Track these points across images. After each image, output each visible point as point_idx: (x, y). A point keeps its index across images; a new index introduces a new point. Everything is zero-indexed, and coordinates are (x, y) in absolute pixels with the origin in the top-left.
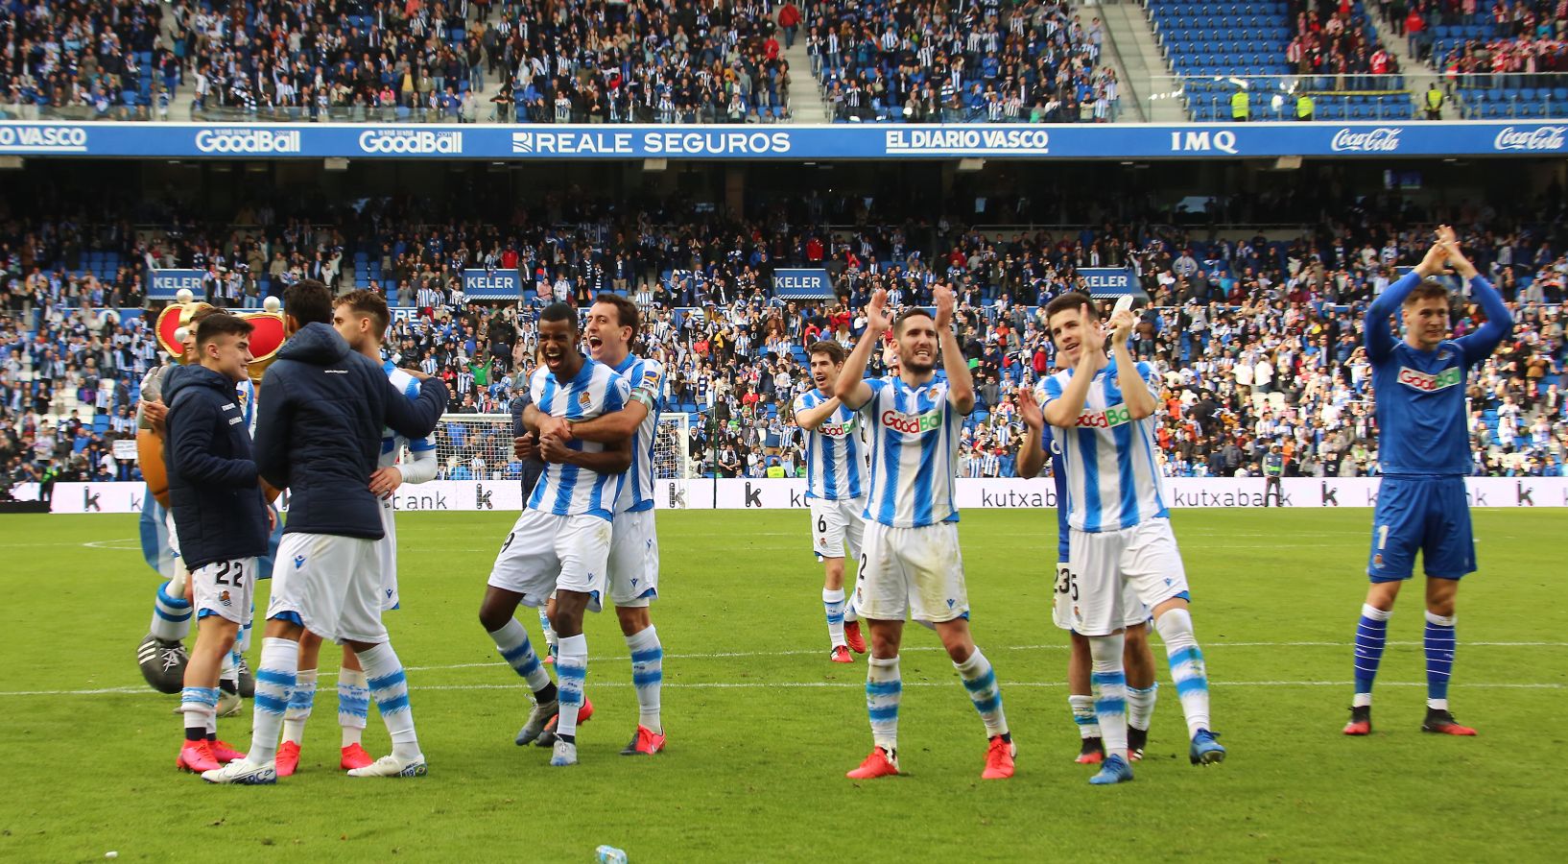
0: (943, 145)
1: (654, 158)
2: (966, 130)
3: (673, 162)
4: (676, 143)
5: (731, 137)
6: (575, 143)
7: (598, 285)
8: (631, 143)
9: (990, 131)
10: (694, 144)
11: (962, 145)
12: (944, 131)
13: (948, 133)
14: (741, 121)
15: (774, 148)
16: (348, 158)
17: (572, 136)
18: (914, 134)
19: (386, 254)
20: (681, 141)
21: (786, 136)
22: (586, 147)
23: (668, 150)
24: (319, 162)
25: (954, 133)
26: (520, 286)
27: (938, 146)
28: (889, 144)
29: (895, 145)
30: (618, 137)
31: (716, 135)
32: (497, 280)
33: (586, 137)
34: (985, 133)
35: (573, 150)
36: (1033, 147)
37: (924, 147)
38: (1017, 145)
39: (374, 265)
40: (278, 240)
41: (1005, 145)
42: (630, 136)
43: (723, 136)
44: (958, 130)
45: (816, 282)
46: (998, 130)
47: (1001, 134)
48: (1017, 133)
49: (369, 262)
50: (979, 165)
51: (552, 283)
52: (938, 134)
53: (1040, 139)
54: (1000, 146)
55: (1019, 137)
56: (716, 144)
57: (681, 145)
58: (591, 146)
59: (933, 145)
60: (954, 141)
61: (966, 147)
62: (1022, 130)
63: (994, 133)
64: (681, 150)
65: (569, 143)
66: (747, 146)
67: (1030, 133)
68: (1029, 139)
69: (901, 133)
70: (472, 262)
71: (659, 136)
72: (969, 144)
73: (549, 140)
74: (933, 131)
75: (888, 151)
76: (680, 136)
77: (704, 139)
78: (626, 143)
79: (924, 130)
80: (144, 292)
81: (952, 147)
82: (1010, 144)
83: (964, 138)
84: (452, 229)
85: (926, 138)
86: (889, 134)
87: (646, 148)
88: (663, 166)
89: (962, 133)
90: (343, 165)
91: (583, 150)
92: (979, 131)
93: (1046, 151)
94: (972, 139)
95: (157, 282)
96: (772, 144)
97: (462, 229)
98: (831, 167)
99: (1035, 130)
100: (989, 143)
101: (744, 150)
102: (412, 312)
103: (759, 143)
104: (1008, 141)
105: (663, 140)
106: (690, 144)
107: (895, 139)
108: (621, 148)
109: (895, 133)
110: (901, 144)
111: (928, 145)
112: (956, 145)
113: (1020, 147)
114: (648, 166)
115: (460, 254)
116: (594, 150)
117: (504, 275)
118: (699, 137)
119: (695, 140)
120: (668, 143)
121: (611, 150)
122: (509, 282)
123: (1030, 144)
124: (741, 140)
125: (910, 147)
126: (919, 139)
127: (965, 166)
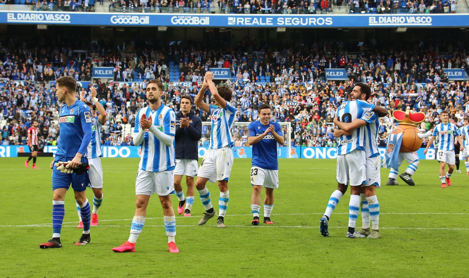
0: (391, 22)
1: (281, 27)
2: (400, 16)
3: (288, 29)
4: (289, 21)
5: (310, 19)
6: (251, 21)
7: (260, 74)
8: (273, 21)
9: (409, 17)
10: (296, 22)
11: (398, 22)
12: (391, 17)
13: (393, 18)
14: (315, 12)
15: (326, 23)
16: (167, 26)
17: (250, 19)
18: (380, 18)
19: (181, 62)
20: (291, 21)
21: (331, 19)
22: (256, 23)
23: (286, 24)
24: (155, 28)
25: (395, 18)
26: (230, 74)
27: (389, 23)
28: (370, 22)
29: (372, 22)
30: (267, 19)
31: (304, 18)
32: (222, 72)
33: (255, 19)
34: (407, 18)
35: (250, 24)
36: (426, 23)
37: (383, 23)
38: (419, 22)
39: (176, 66)
40: (141, 57)
41: (415, 22)
42: (272, 19)
43: (307, 19)
44: (397, 16)
45: (342, 74)
46: (412, 16)
47: (413, 18)
48: (420, 18)
49: (174, 65)
50: (404, 30)
51: (242, 73)
52: (389, 18)
53: (429, 20)
54: (413, 23)
55: (420, 19)
56: (304, 22)
57: (291, 22)
58: (257, 22)
59: (387, 22)
60: (395, 21)
61: (400, 23)
62: (421, 16)
63: (410, 18)
64: (291, 24)
65: (249, 21)
66: (316, 23)
67: (424, 18)
68: (424, 20)
69: (375, 18)
70: (213, 65)
71: (283, 19)
72: (401, 22)
73: (241, 20)
74: (387, 17)
75: (370, 25)
76: (290, 19)
77: (300, 20)
78: (270, 21)
79: (383, 17)
80: (91, 75)
81: (394, 23)
82: (417, 22)
83: (399, 19)
84: (206, 53)
85: (384, 19)
86: (370, 18)
87: (278, 23)
88: (284, 30)
89: (398, 17)
90: (165, 29)
91: (254, 24)
92: (405, 17)
93: (431, 24)
94: (402, 20)
95: (96, 72)
96: (325, 22)
97: (209, 53)
98: (347, 31)
99: (426, 16)
100: (408, 21)
101: (315, 24)
102: (190, 84)
103: (320, 21)
104: (416, 20)
105: (284, 20)
106: (294, 21)
107: (372, 20)
108: (269, 23)
109: (372, 18)
110: (375, 22)
111: (385, 22)
112: (396, 22)
113: (421, 23)
114: (279, 30)
115: (208, 63)
116: (258, 24)
117: (224, 70)
118: (298, 19)
119: (296, 20)
120: (286, 21)
121: (264, 24)
122: (226, 73)
123: (425, 22)
124: (313, 20)
125: (378, 23)
126: (381, 20)
127: (399, 30)
